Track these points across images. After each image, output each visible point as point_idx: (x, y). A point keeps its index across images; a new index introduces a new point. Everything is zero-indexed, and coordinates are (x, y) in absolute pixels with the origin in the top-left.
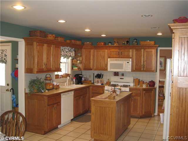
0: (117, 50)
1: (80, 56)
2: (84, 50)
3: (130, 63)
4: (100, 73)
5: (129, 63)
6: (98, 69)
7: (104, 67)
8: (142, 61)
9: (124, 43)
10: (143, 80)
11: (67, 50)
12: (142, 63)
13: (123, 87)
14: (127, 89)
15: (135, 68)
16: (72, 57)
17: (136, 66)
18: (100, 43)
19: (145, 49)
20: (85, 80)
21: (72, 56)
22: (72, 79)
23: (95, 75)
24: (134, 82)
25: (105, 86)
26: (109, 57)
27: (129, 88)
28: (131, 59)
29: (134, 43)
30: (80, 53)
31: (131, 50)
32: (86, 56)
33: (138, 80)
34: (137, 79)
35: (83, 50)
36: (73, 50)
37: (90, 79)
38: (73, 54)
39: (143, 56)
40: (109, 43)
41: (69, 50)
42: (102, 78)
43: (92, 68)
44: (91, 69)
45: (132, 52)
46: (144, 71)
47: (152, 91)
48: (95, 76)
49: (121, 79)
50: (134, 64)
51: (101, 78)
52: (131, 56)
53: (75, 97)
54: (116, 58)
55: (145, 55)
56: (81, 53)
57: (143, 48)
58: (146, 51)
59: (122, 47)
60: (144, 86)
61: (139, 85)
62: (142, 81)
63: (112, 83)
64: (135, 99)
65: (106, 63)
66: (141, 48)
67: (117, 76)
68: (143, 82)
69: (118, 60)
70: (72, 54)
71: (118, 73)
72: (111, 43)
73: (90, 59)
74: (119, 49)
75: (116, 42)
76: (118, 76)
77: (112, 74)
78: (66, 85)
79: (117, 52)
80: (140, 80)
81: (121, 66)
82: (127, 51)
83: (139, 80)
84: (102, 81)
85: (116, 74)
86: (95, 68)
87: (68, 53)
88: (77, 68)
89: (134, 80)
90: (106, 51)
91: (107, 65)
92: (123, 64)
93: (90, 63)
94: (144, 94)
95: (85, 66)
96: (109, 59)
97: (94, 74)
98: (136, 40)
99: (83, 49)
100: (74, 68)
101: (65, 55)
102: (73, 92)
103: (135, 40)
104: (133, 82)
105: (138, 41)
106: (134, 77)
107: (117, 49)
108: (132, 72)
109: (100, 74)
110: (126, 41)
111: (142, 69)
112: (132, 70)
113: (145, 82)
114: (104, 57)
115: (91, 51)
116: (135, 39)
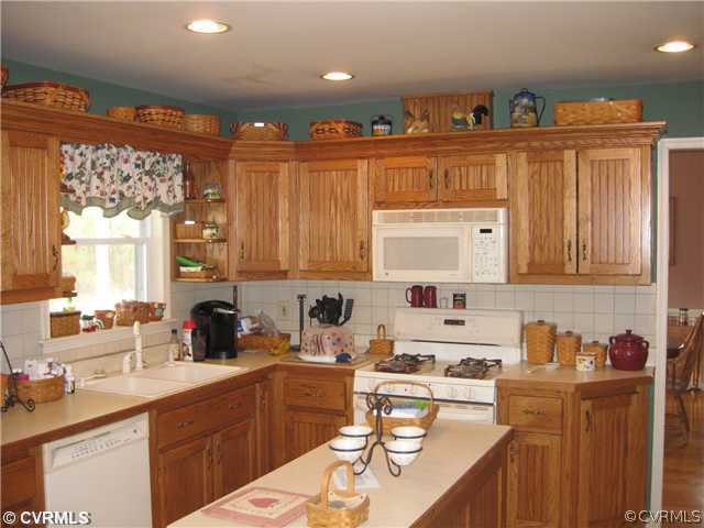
0: (421, 161)
1: (215, 201)
2: (238, 169)
3: (500, 232)
4: (333, 294)
5: (489, 231)
6: (319, 271)
7: (352, 259)
8: (570, 222)
9: (458, 116)
10: (576, 331)
11: (128, 169)
12: (570, 233)
13: (460, 375)
14: (485, 390)
15: (531, 264)
16: (164, 208)
17: (532, 249)
18: (327, 127)
19: (586, 147)
20: (257, 332)
21: (164, 199)
22: (174, 331)
23: (311, 302)
24: (522, 341)
25: (357, 372)
26: (379, 205)
27: (492, 383)
28: (501, 212)
29: (516, 114)
30: (213, 186)
31: (501, 159)
32: (249, 202)
33: (546, 329)
34: (541, 323)
35: (234, 168)
36: (172, 171)
37: (282, 327)
38: (172, 189)
39: (571, 191)
40: (375, 123)
41: (147, 167)
42: (347, 319)
43: (283, 268)
44: (283, 275)
45: (506, 171)
46: (579, 278)
47: (634, 398)
48: (306, 310)
49: (447, 322)
50: (524, 238)
51: (342, 319)
52: (502, 193)
53: (161, 451)
54: (417, 204)
55: (585, 184)
56: (224, 186)
57: (570, 143)
58: (592, 161)
59: (447, 139)
60: (585, 369)
61: (551, 361)
62: (569, 334)
63: (399, 350)
64: (528, 447)
65: (365, 240)
66: (558, 143)
67: (428, 306)
68: (579, 339)
69: (429, 218)
70: (162, 189)
71: (434, 289)
72: (389, 123)
73: (276, 219)
74: (434, 154)
75: (417, 114)
76: (434, 305)
77: (401, 298)
78: (126, 368)
79: (425, 174)
80: (561, 330)
81: (446, 252)
82: (475, 165)
83: (553, 328)
84: (339, 340)
85: (423, 297)
86: (301, 267)
87: (131, 182)
88: (199, 268)
89: (523, 328)
90: (362, 166)
91: (365, 249)
92: (457, 238)
93: (274, 237)
94: (583, 416)
95: (249, 258)
96: (376, 214)
97: (301, 298)
98: (533, 97)
99: (231, 163)
100: (183, 269)
101: (115, 196)
102: (142, 423)
103: (525, 101)
104: (517, 340)
105: (539, 103)
106: (522, 312)
107: (422, 154)
108: (511, 287)
109: (333, 300)
110: (475, 105)
111: (570, 268)
112: (514, 276)
113: (587, 340)
114: (350, 206)
115: (277, 172)
116: (523, 94)
